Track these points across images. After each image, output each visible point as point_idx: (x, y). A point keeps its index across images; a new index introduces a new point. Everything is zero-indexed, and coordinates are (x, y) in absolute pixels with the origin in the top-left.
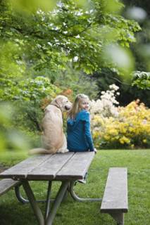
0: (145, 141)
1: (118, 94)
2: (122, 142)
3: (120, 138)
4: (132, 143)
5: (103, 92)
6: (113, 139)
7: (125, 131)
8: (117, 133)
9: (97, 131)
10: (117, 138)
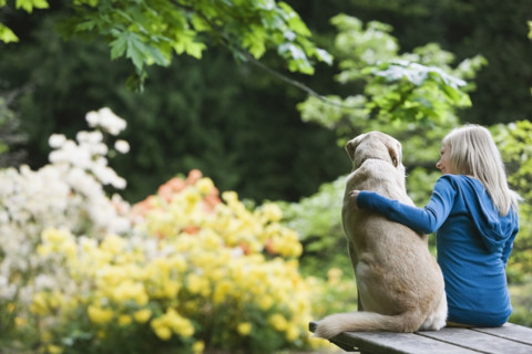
0: (245, 328)
1: (123, 146)
2: (163, 333)
3: (153, 317)
4: (197, 336)
5: (56, 140)
6: (125, 320)
7: (172, 289)
8: (143, 299)
9: (48, 290)
10: (143, 315)
